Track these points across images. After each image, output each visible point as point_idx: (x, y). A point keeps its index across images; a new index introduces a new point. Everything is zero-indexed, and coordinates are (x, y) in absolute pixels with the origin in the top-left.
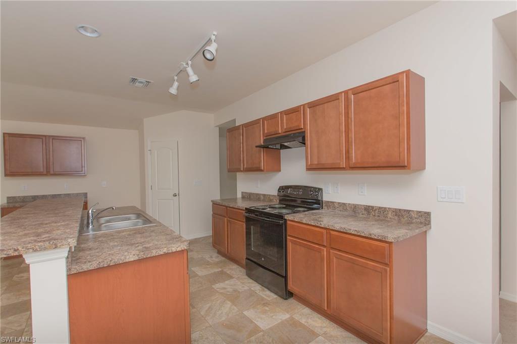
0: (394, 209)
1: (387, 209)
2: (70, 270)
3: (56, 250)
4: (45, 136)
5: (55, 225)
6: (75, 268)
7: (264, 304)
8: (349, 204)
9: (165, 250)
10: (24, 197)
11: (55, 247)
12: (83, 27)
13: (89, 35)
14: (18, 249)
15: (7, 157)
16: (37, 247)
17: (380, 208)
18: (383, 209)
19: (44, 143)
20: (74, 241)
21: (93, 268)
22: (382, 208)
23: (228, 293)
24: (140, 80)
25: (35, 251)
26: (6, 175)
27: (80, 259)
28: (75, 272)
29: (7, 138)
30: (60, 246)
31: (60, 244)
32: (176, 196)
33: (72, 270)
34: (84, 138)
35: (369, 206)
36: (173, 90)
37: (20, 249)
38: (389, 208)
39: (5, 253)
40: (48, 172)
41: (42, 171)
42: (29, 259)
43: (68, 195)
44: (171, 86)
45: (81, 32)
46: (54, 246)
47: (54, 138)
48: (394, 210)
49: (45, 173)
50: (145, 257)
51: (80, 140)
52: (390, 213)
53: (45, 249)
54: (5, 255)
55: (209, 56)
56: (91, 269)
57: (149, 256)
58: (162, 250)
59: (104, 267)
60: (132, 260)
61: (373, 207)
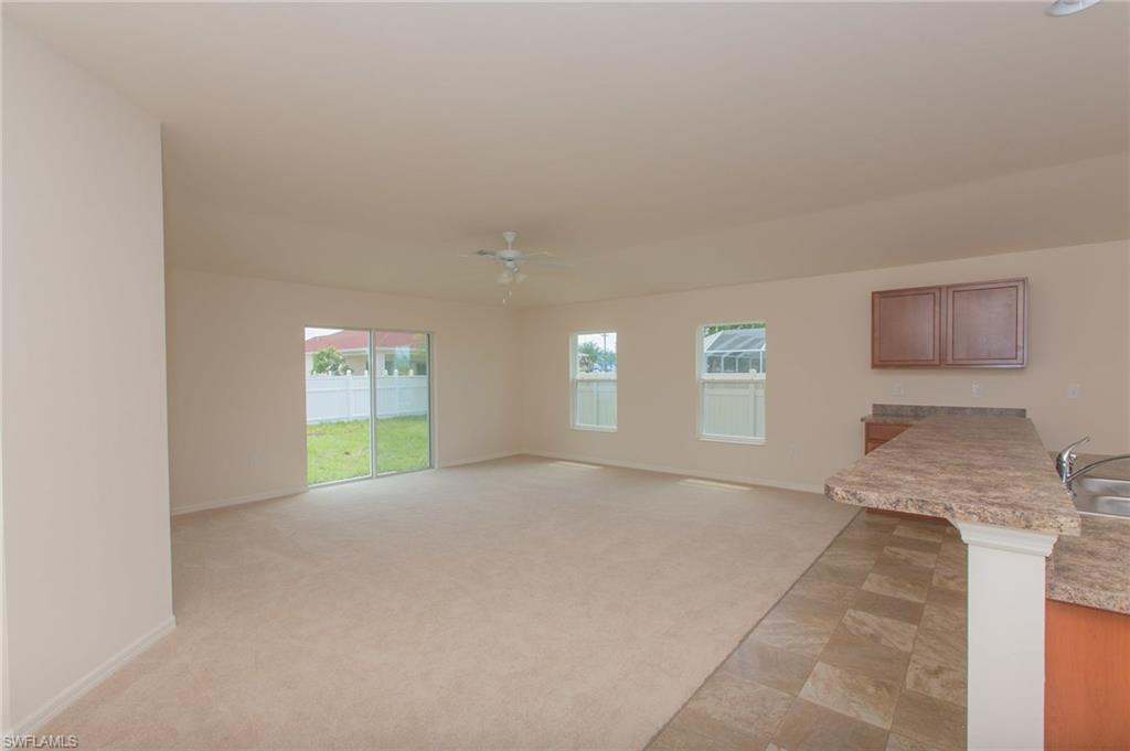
2: (1052, 589)
3: (1026, 533)
4: (940, 288)
5: (1000, 473)
6: (1066, 591)
10: (899, 407)
11: (1027, 527)
14: (951, 508)
15: (877, 335)
16: (988, 515)
19: (937, 301)
20: (1073, 525)
21: (1117, 610)
25: (984, 520)
26: (874, 366)
27: (1069, 570)
28: (1065, 599)
29: (877, 300)
30: (1039, 526)
31: (1037, 522)
33: (1056, 590)
34: (1024, 281)
37: (955, 509)
39: (930, 508)
40: (941, 362)
41: (931, 357)
42: (969, 531)
43: (982, 411)
46: (1024, 523)
47: (956, 289)
49: (937, 362)
51: (1014, 285)
53: (1004, 523)
54: (931, 512)
56: (1110, 608)
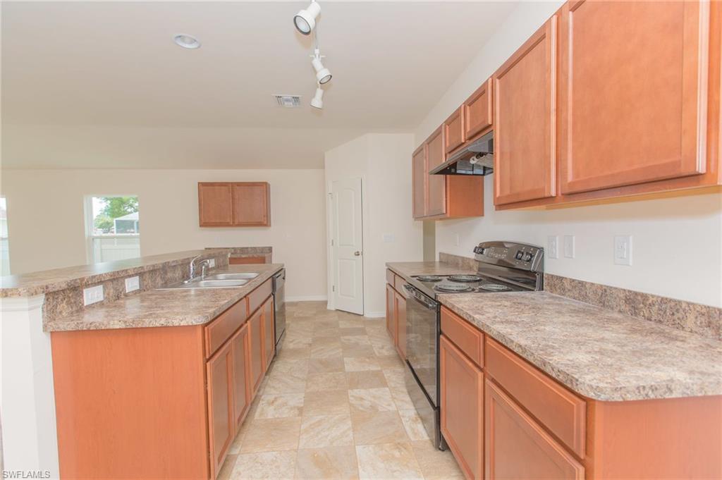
0: (702, 307)
1: (684, 305)
2: (46, 326)
4: (231, 183)
6: (51, 326)
7: (399, 444)
8: (592, 284)
9: (162, 322)
12: (180, 36)
13: (187, 46)
15: (201, 208)
17: (664, 301)
18: (673, 304)
19: (230, 190)
22: (671, 300)
23: (361, 408)
24: (286, 96)
26: (201, 226)
29: (202, 188)
32: (358, 255)
33: (48, 327)
34: (266, 183)
35: (636, 294)
36: (317, 102)
38: (689, 304)
41: (229, 221)
43: (255, 249)
44: (314, 96)
45: (179, 43)
47: (238, 185)
48: (704, 311)
49: (231, 223)
50: (134, 326)
51: (263, 185)
52: (691, 317)
55: (303, 28)
57: (140, 326)
58: (158, 320)
59: (82, 331)
60: (118, 327)
61: (645, 297)
